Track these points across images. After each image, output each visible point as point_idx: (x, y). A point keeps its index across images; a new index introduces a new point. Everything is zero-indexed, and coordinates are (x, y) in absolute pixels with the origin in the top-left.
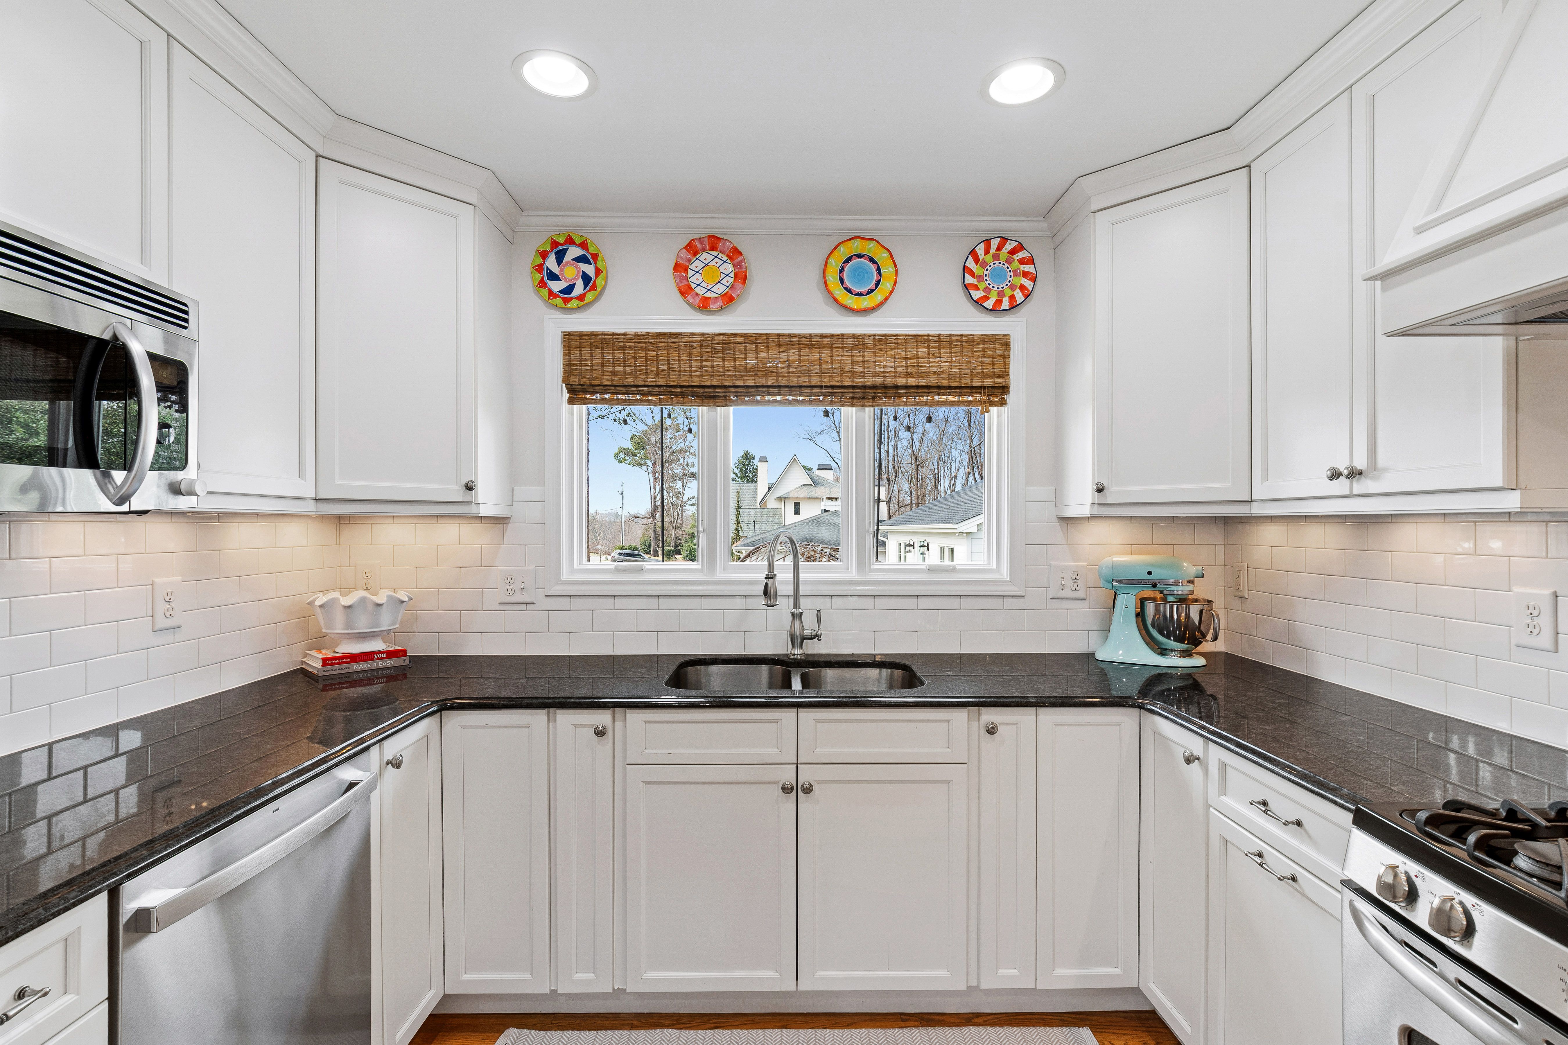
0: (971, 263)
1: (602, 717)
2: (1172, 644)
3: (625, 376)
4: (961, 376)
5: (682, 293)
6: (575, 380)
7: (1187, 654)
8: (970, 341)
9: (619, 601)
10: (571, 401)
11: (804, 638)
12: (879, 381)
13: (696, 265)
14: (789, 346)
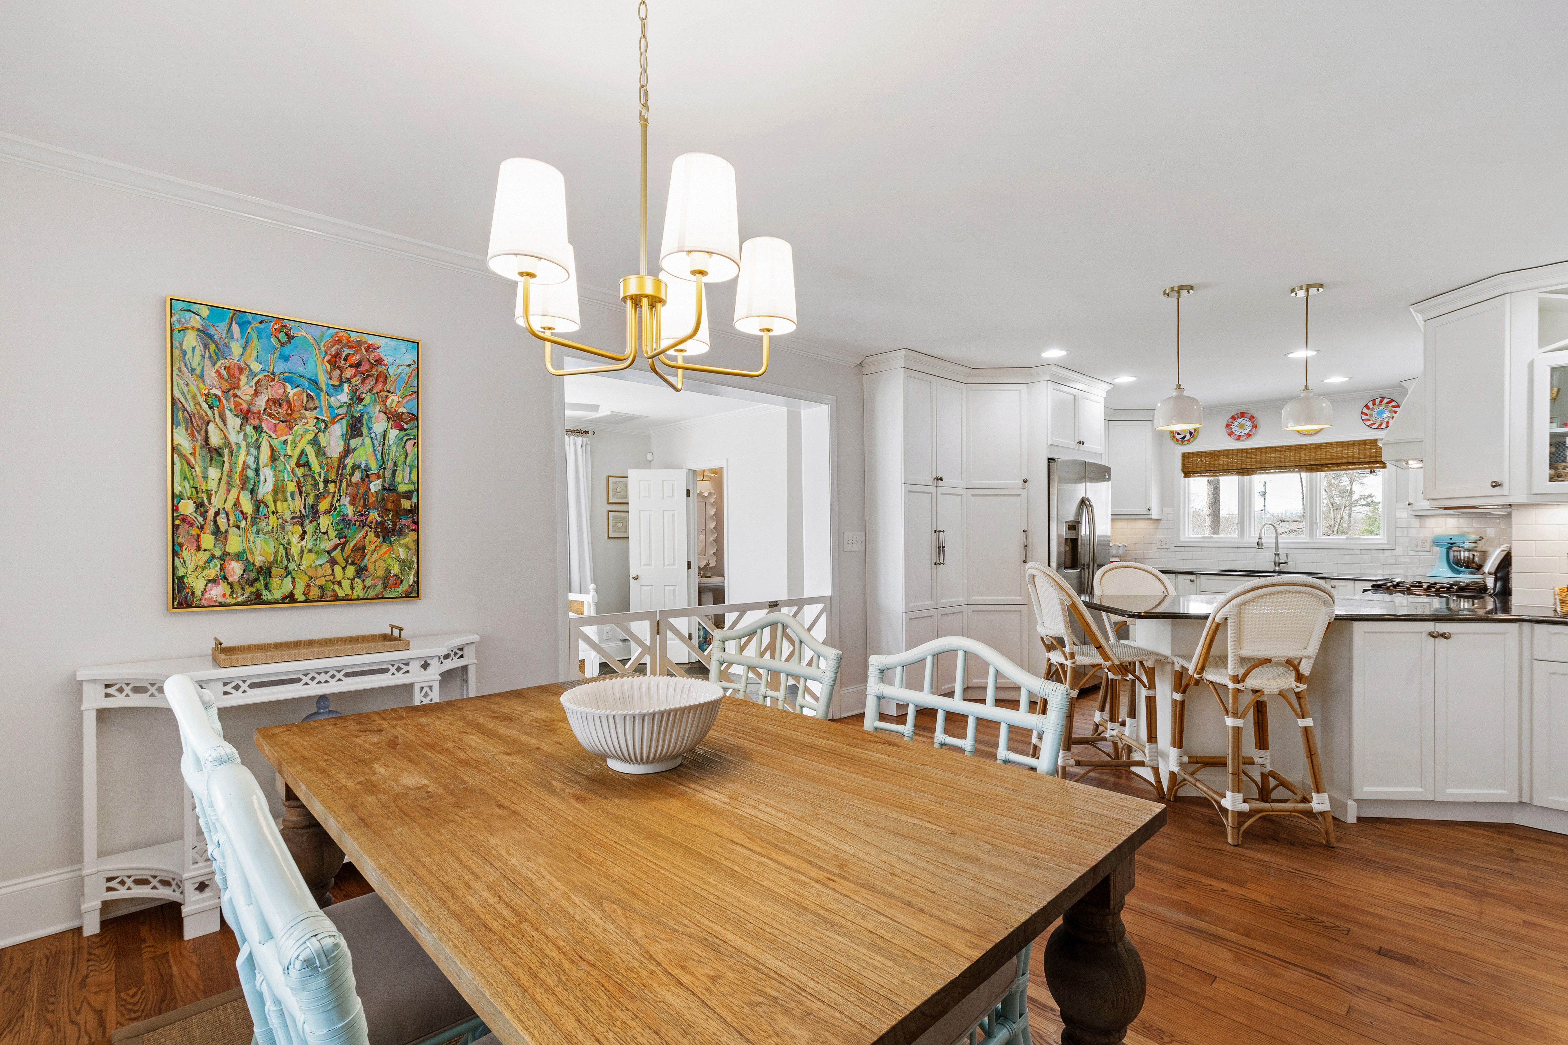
0: (1365, 410)
1: (1193, 577)
2: (1463, 569)
3: (1205, 467)
4: (1359, 458)
5: (1230, 435)
6: (1186, 470)
7: (1474, 573)
8: (1363, 443)
9: (1203, 549)
10: (1185, 477)
11: (1280, 564)
12: (1318, 462)
13: (1236, 423)
14: (1276, 451)
